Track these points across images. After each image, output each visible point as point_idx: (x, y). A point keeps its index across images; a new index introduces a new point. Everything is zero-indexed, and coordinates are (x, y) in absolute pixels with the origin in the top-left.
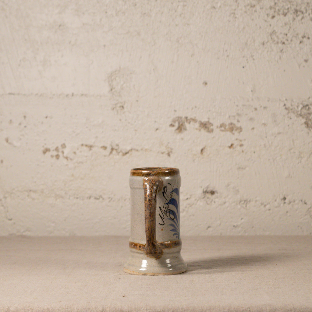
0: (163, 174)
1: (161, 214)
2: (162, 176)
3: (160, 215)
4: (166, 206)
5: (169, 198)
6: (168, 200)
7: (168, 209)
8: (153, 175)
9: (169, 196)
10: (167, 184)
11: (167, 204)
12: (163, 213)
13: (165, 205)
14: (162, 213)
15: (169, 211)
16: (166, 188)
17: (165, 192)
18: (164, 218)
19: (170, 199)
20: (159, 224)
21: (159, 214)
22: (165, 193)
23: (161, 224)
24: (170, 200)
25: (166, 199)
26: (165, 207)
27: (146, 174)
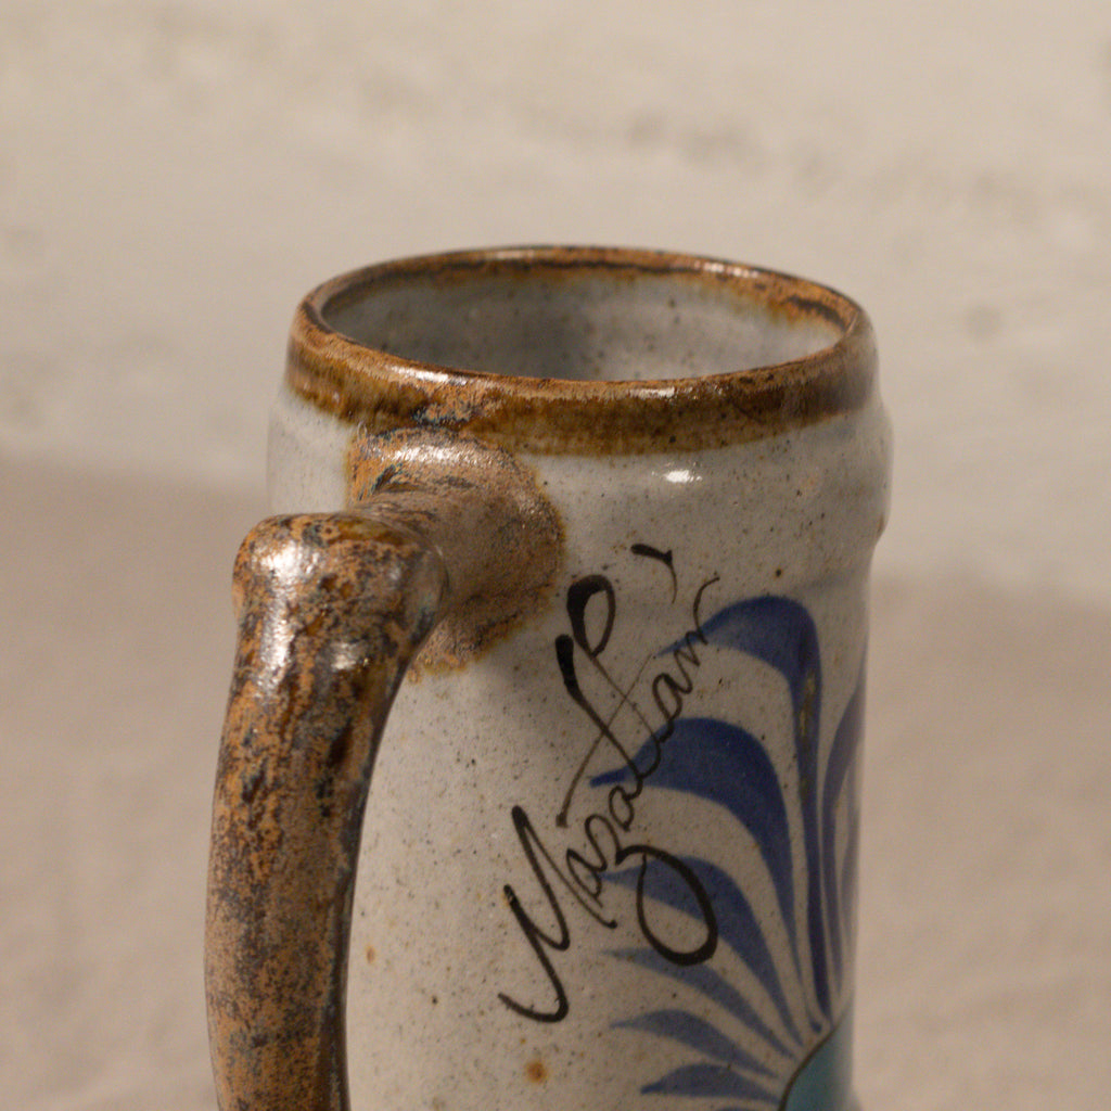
0: (567, 433)
1: (529, 893)
2: (561, 452)
3: (515, 905)
4: (603, 809)
5: (643, 720)
6: (633, 737)
7: (627, 840)
8: (451, 430)
9: (645, 689)
10: (617, 547)
11: (606, 789)
12: (560, 890)
13: (583, 787)
14: (547, 889)
15: (633, 861)
16: (596, 604)
17: (594, 642)
18: (564, 945)
19: (657, 722)
20: (507, 1000)
21: (508, 890)
22: (593, 655)
23: (526, 1004)
24: (658, 740)
25: (605, 730)
26: (578, 813)
27: (380, 406)
